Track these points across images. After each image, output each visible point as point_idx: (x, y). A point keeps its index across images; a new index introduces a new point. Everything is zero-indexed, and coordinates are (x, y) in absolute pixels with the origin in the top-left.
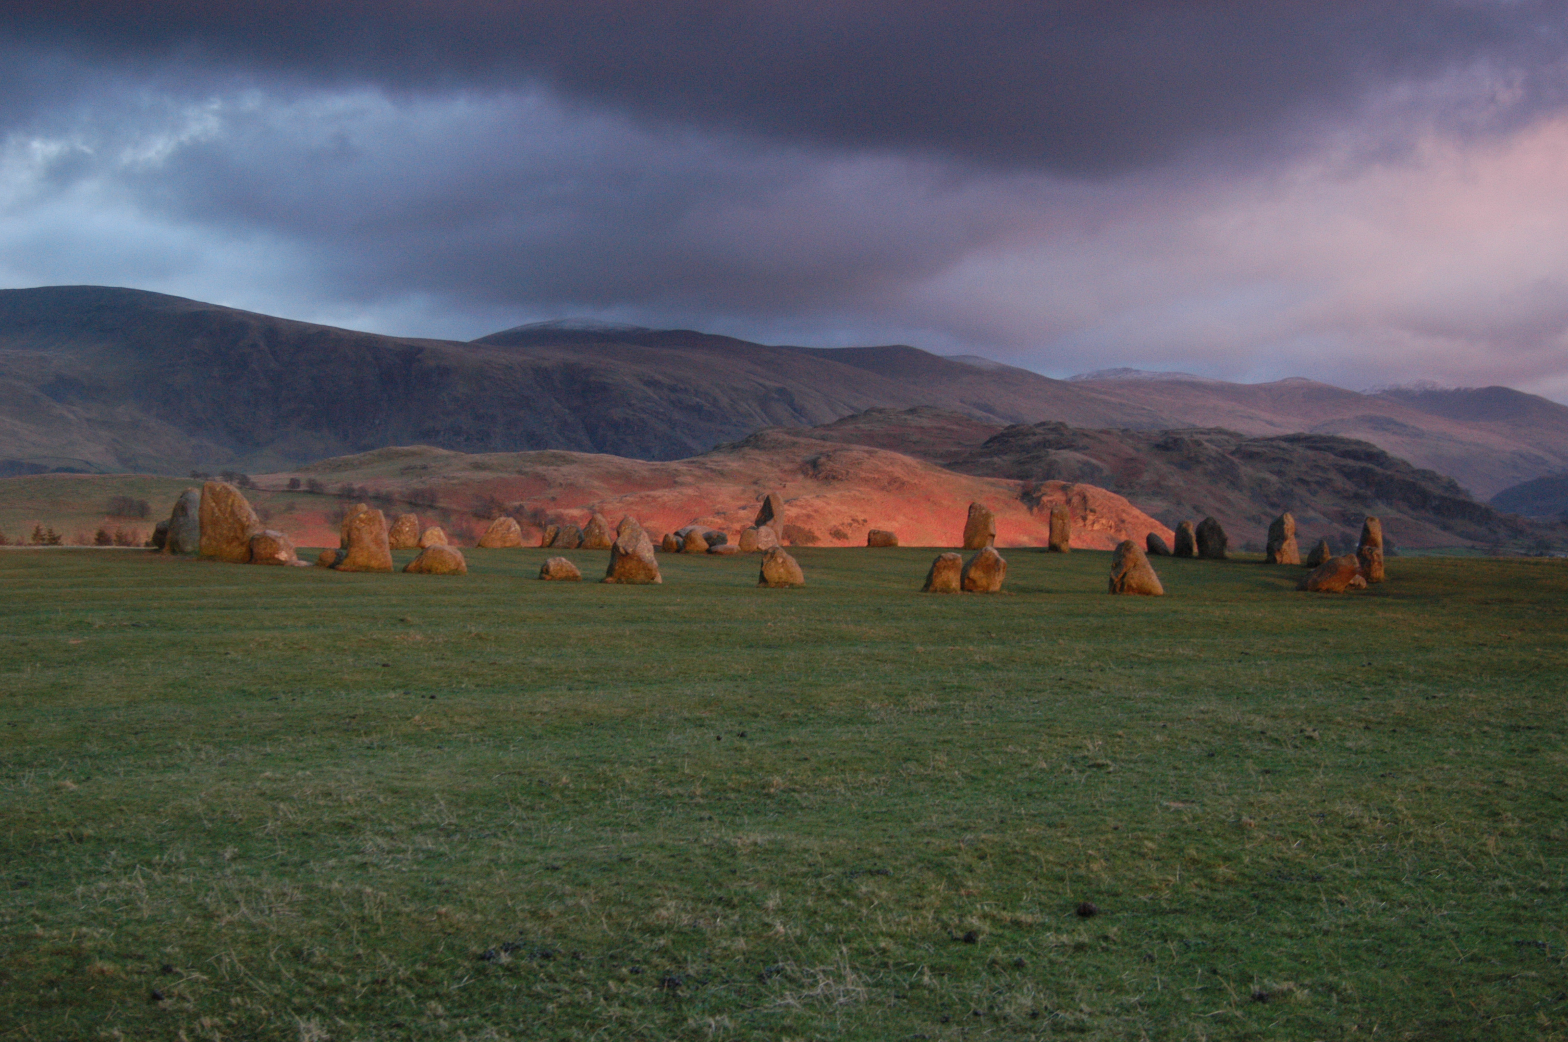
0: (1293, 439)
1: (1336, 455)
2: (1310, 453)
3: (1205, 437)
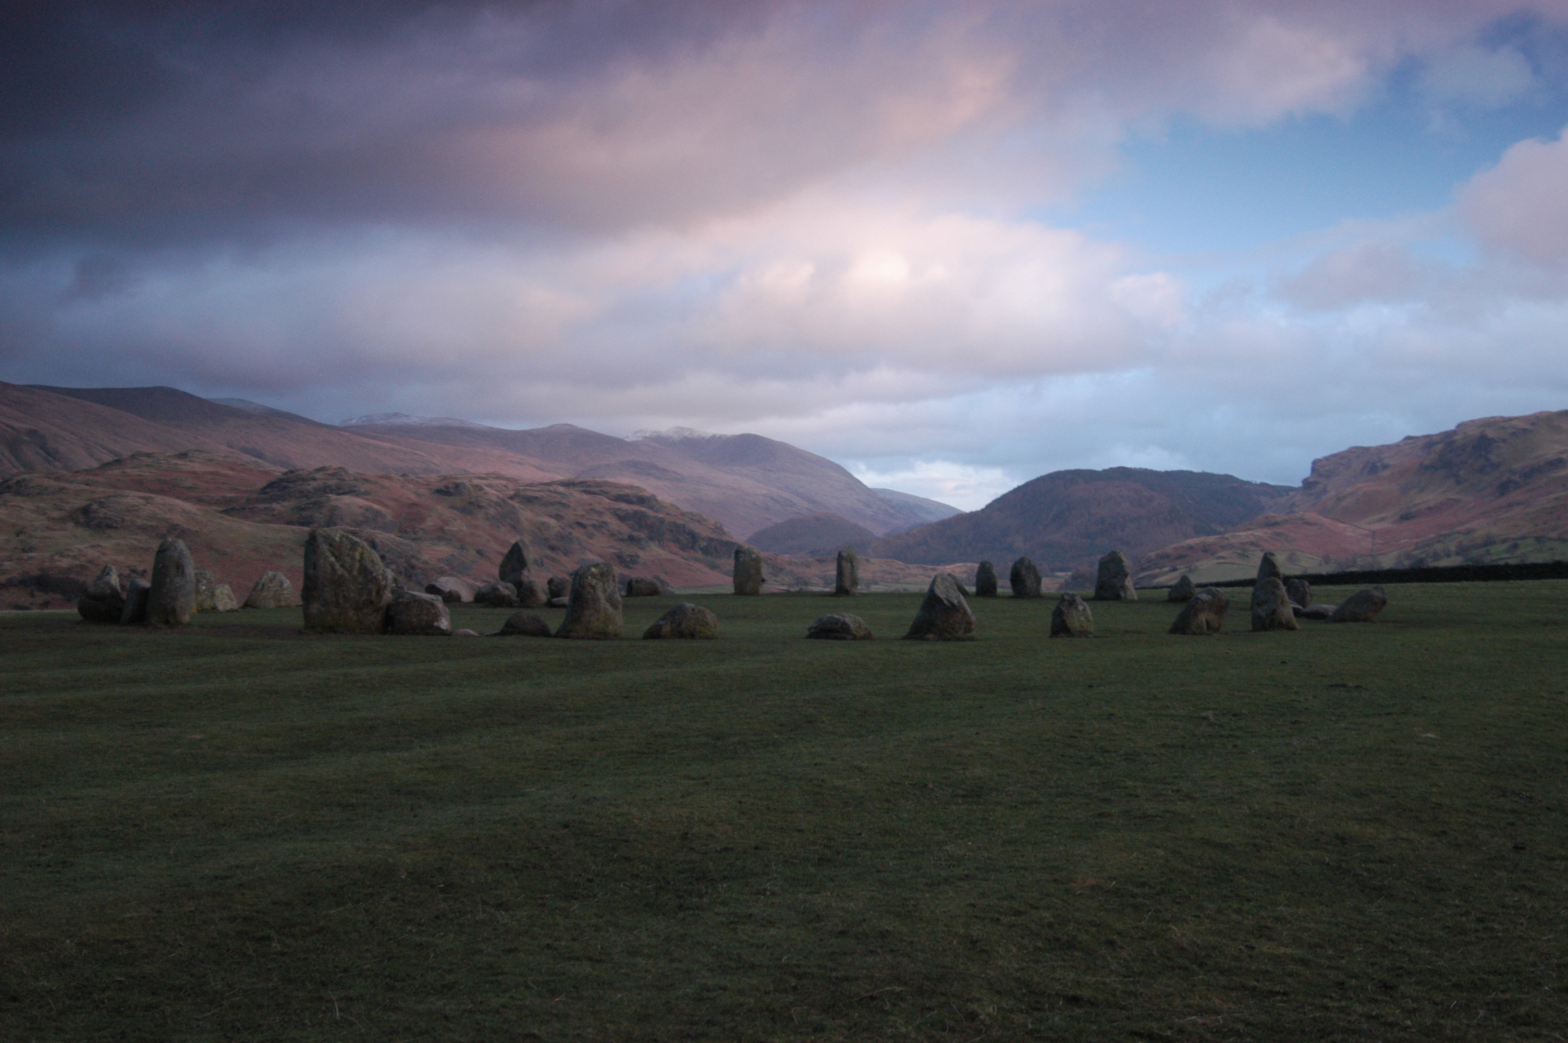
0: (567, 484)
1: (609, 498)
2: (586, 497)
3: (484, 482)
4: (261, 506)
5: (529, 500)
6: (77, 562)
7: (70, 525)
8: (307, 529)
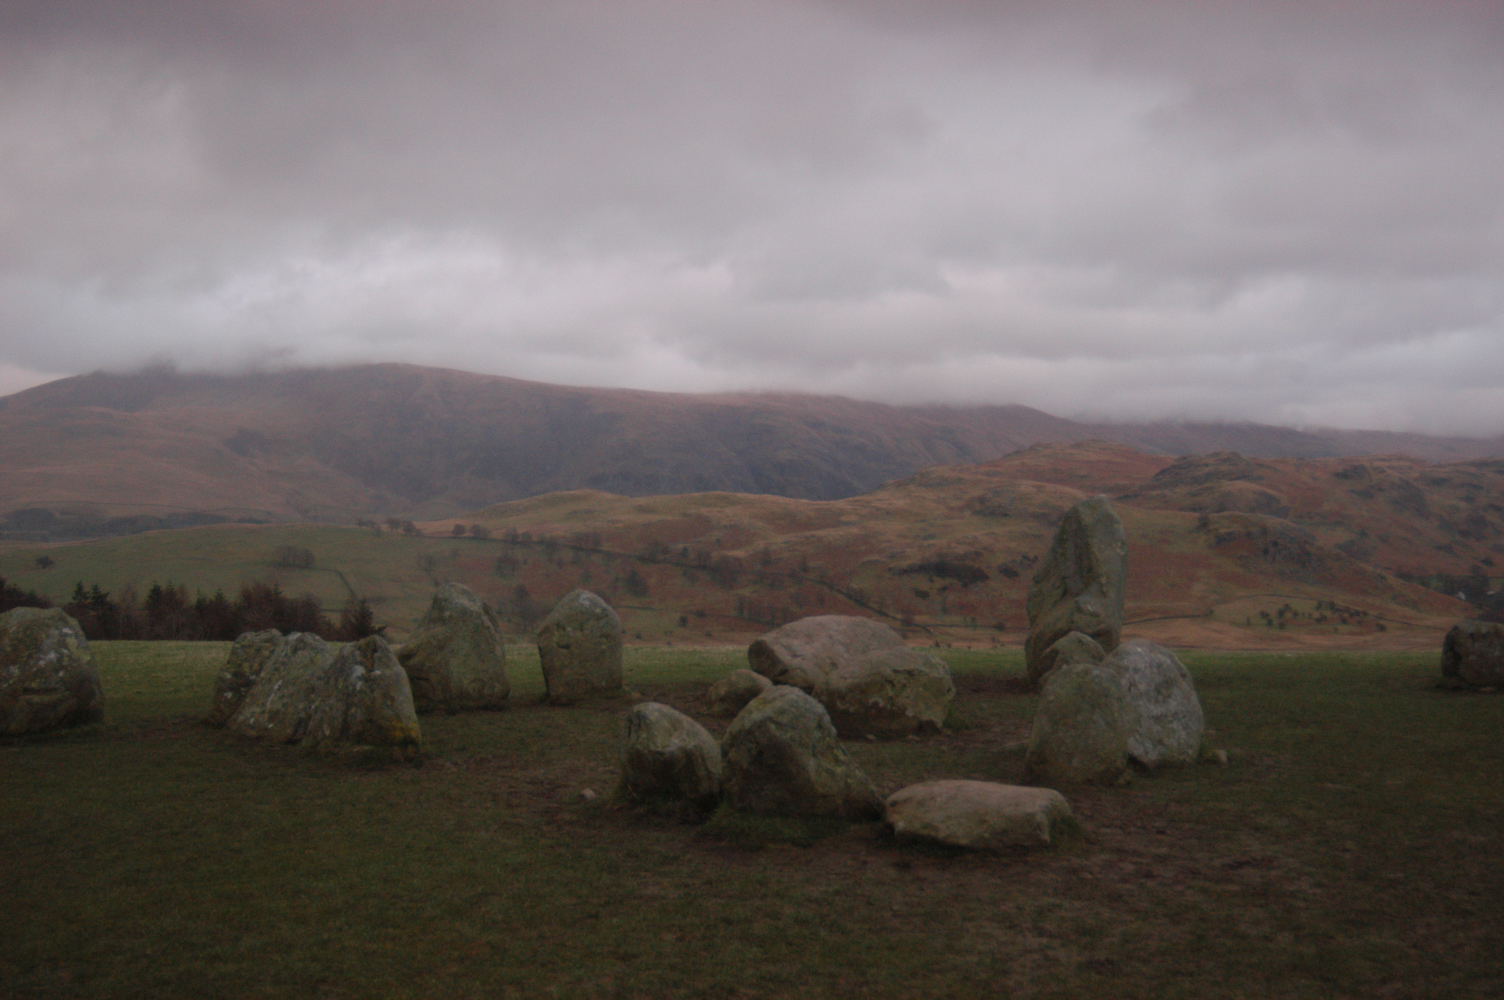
3: (1387, 464)
4: (1154, 493)
5: (1438, 482)
6: (973, 550)
7: (967, 513)
8: (1197, 515)
